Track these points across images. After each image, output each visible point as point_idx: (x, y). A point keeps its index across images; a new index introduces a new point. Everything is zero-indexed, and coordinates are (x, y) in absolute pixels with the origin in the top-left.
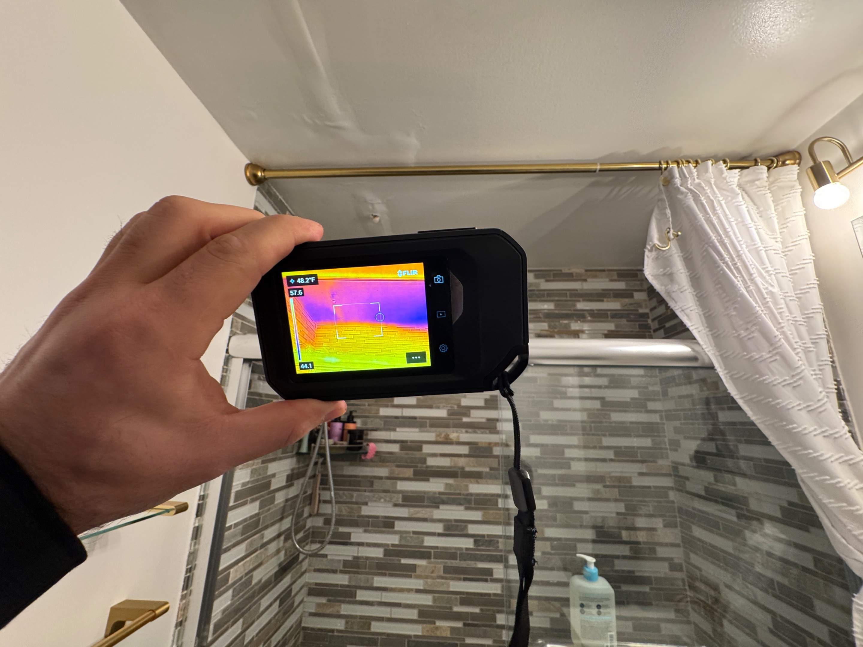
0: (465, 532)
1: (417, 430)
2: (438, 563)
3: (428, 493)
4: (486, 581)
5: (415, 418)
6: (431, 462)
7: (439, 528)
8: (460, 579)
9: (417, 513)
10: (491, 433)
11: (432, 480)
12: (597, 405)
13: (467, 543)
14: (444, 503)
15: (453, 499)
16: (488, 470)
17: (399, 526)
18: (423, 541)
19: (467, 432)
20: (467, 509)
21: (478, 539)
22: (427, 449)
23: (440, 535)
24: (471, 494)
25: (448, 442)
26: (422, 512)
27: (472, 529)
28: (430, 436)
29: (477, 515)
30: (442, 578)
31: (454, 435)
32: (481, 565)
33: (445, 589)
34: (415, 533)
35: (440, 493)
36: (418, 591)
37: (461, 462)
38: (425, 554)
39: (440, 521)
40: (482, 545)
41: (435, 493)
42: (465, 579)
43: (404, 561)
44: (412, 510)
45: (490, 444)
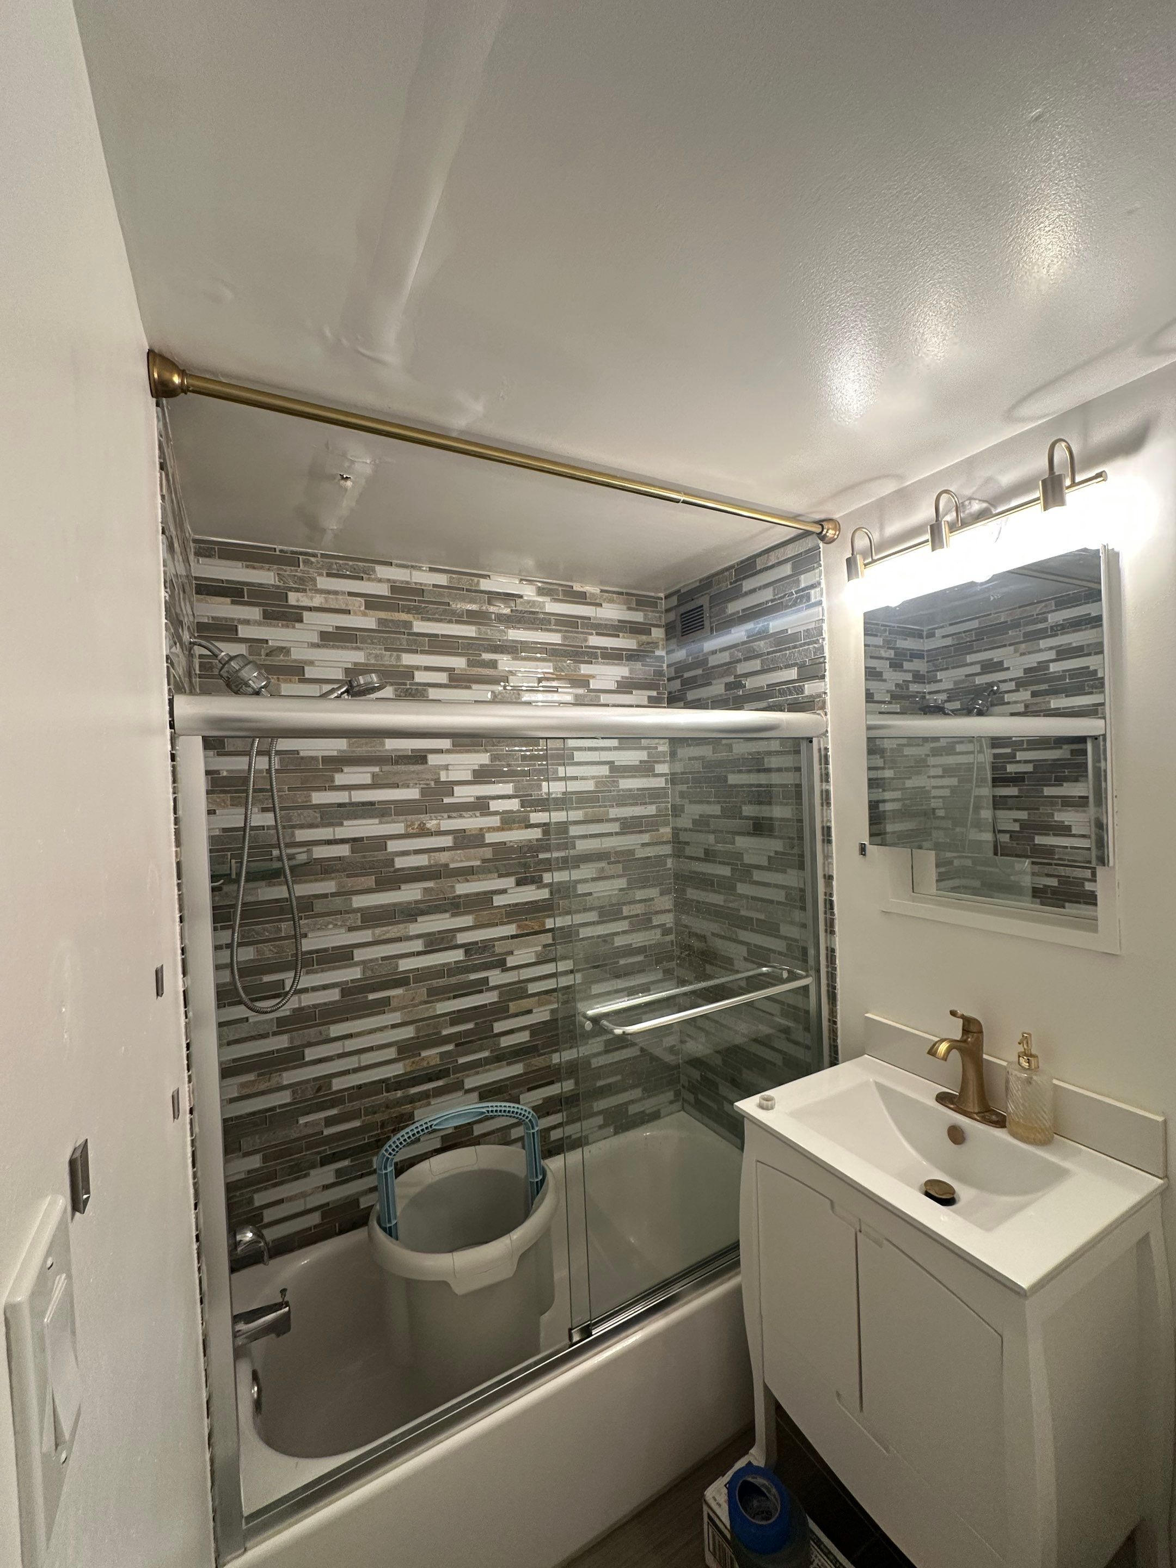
0: (453, 943)
1: (377, 821)
2: (419, 988)
3: (400, 904)
4: (481, 992)
5: (372, 804)
6: (400, 863)
7: (418, 945)
8: (449, 999)
9: (388, 932)
10: (482, 815)
11: (403, 887)
12: (605, 770)
13: (457, 956)
14: (423, 913)
15: (436, 906)
16: (478, 863)
17: (359, 955)
18: (397, 966)
19: (449, 817)
20: (453, 915)
21: (469, 948)
22: (393, 846)
23: (419, 954)
24: (459, 896)
25: (424, 832)
26: (394, 931)
27: (462, 938)
28: (398, 828)
29: (467, 920)
30: (426, 1002)
31: (431, 824)
32: (473, 977)
33: (432, 1014)
34: (383, 959)
35: (416, 902)
36: (394, 1026)
37: (444, 857)
38: (402, 981)
39: (418, 937)
40: (475, 954)
41: (409, 903)
42: (455, 997)
43: (371, 997)
44: (378, 931)
45: (481, 829)
